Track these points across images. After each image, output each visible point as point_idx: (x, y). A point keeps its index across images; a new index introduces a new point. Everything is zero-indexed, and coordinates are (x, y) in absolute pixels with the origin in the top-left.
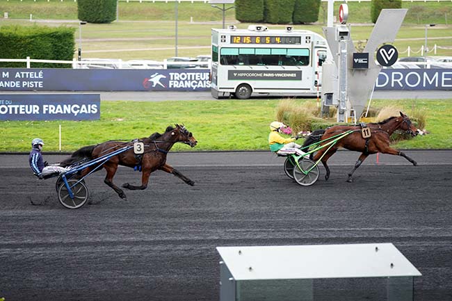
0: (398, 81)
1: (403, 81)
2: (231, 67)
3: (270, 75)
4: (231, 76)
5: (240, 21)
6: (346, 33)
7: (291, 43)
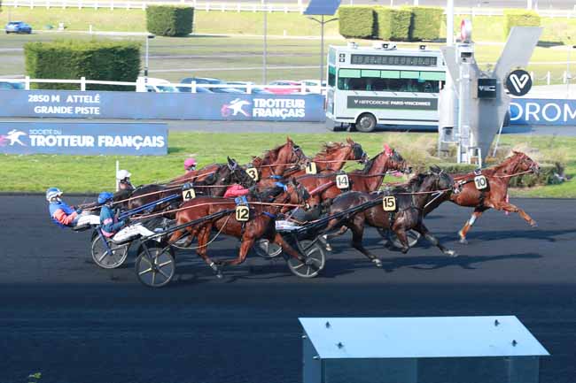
0: (534, 114)
1: (539, 114)
2: (352, 93)
3: (398, 103)
4: (351, 103)
5: (344, 36)
6: (469, 54)
7: (425, 65)
